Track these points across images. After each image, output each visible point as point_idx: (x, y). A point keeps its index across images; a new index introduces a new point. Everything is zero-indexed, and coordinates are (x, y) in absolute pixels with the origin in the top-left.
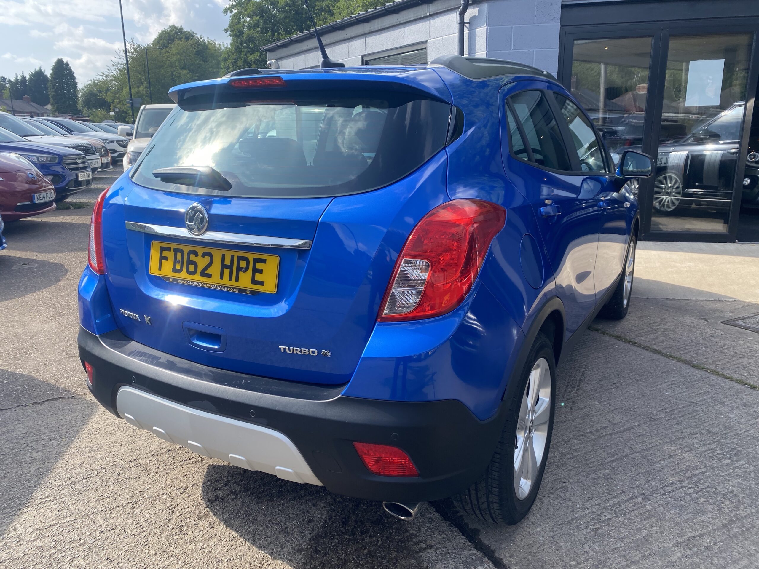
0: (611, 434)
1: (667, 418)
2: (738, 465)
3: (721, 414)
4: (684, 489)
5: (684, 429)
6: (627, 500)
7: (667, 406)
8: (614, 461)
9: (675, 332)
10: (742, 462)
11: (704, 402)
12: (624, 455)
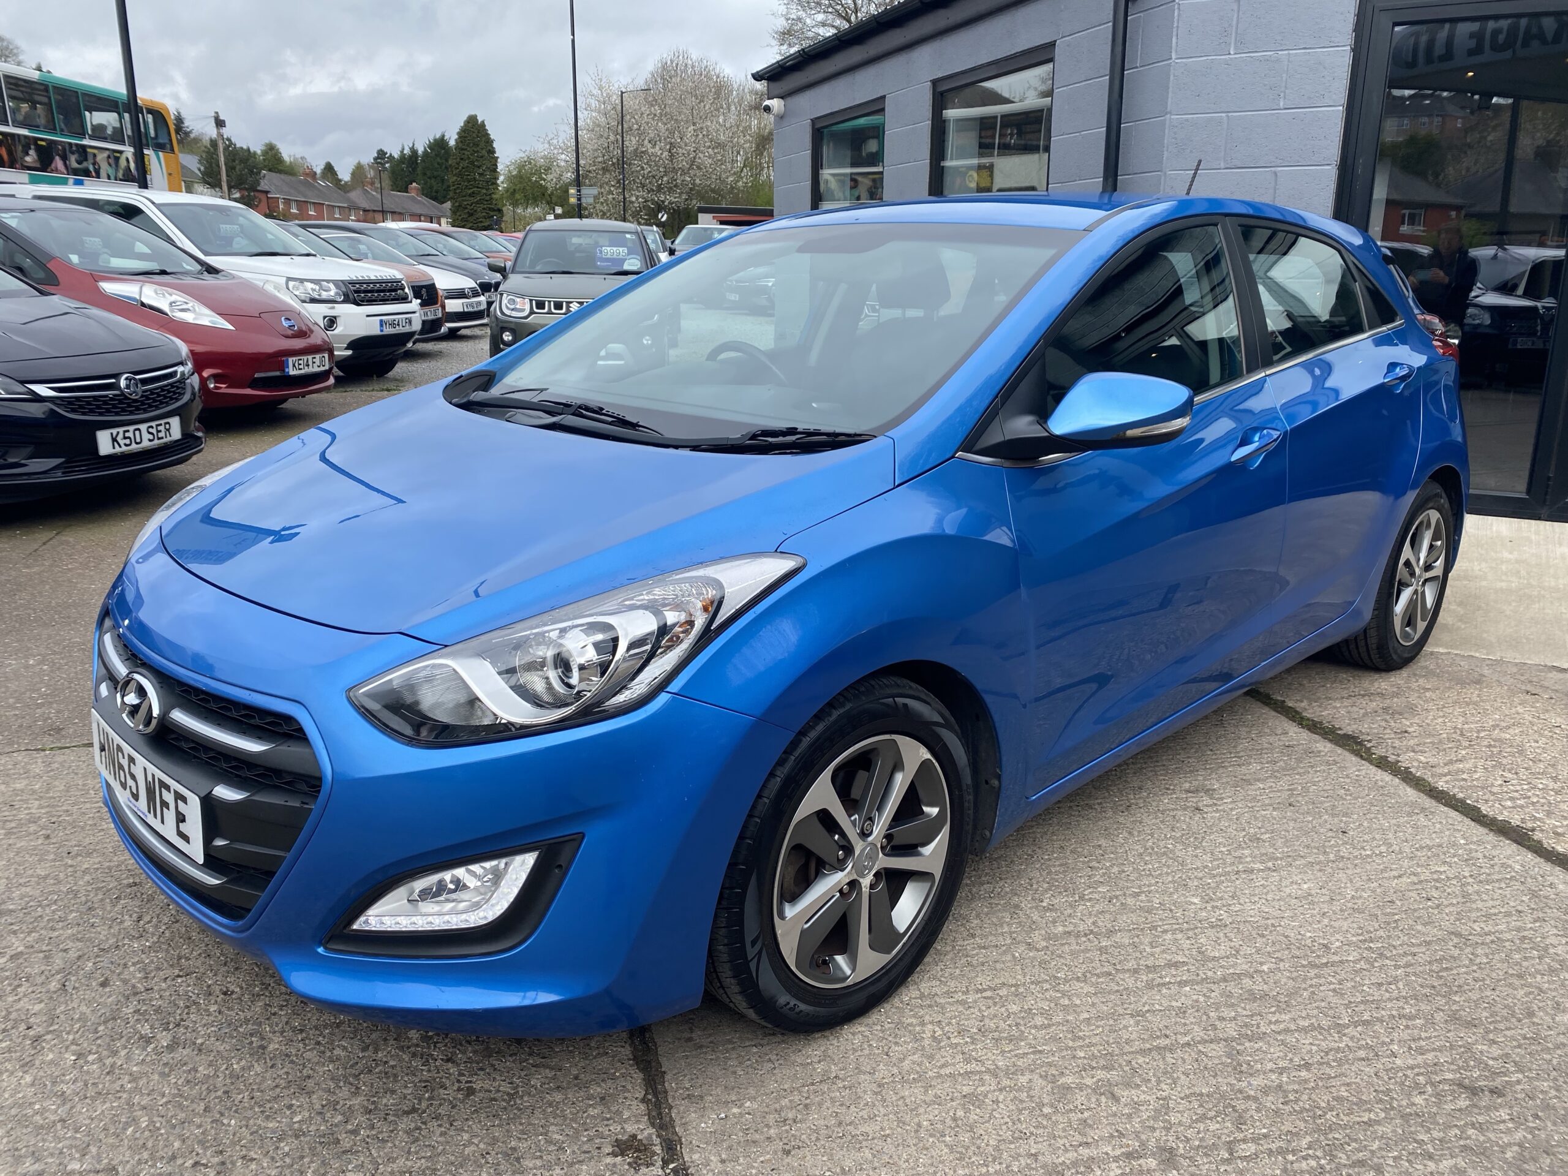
0: (1182, 984)
1: (1362, 964)
2: (1481, 1119)
3: (1520, 976)
4: (1290, 1157)
5: (1390, 1000)
6: (1116, 1159)
7: (1381, 933)
8: (1143, 1052)
9: (1521, 752)
10: (1504, 1114)
11: (1488, 939)
12: (1183, 1040)
